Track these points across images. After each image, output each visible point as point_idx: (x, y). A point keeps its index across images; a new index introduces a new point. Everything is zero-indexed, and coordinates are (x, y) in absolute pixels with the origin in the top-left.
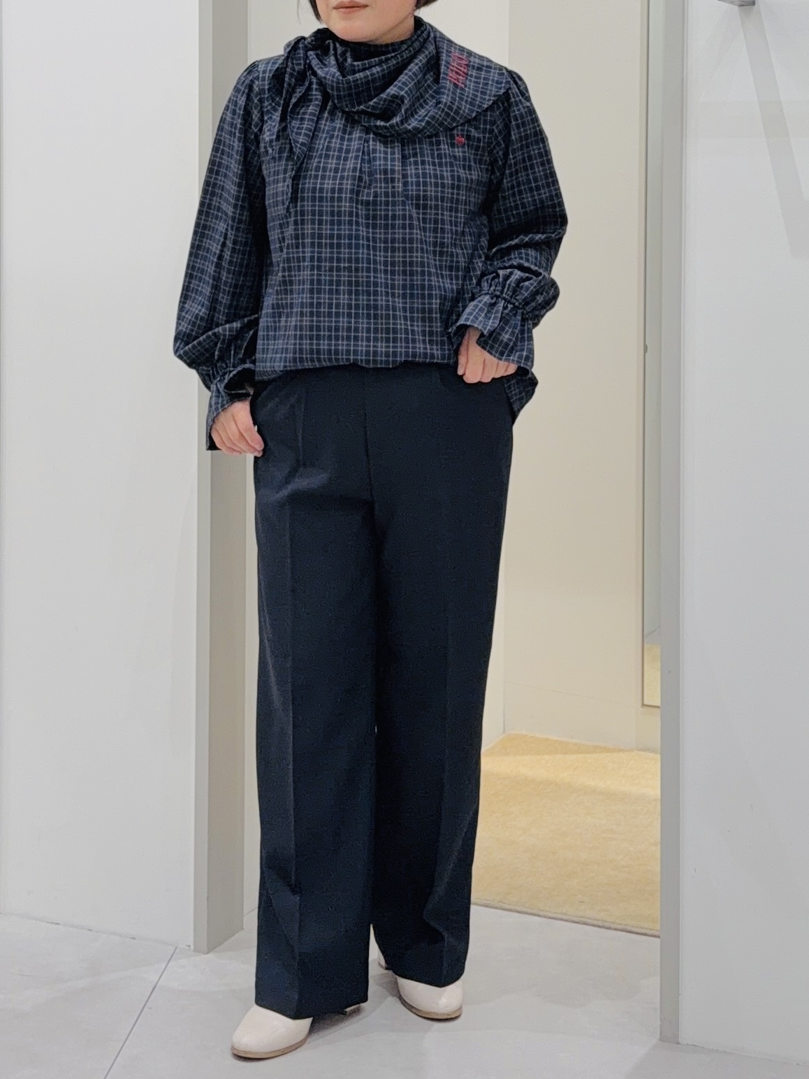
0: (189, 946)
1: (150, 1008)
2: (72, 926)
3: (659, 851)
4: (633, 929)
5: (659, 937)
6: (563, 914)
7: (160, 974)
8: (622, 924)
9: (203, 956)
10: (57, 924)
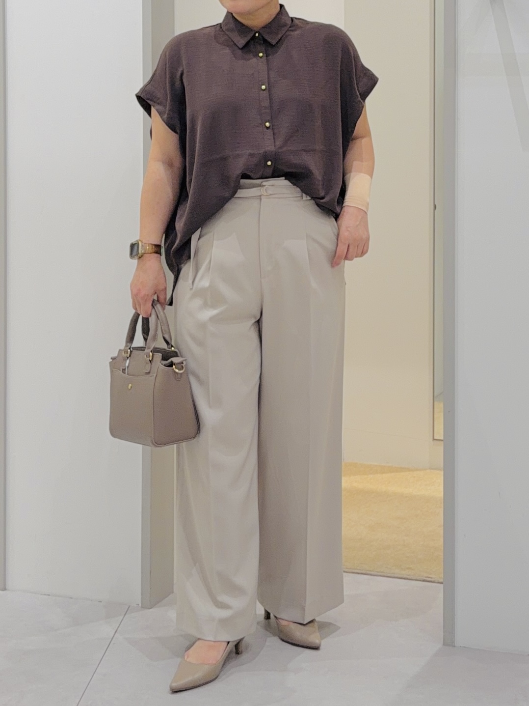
0: (138, 605)
1: (114, 644)
2: (58, 596)
3: (442, 531)
5: (442, 583)
6: (381, 572)
7: (119, 623)
9: (148, 610)
10: (49, 595)
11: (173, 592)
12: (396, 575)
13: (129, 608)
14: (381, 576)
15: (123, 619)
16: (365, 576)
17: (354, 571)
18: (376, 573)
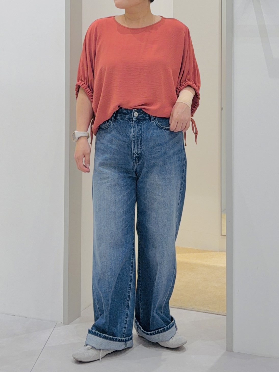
0: (62, 322)
1: (48, 344)
2: (19, 316)
3: (226, 286)
4: (217, 313)
5: (226, 316)
6: (193, 309)
7: (51, 332)
8: (213, 312)
9: (67, 325)
10: (14, 316)
11: (80, 316)
16: (184, 310)
17: (178, 307)
18: (190, 309)
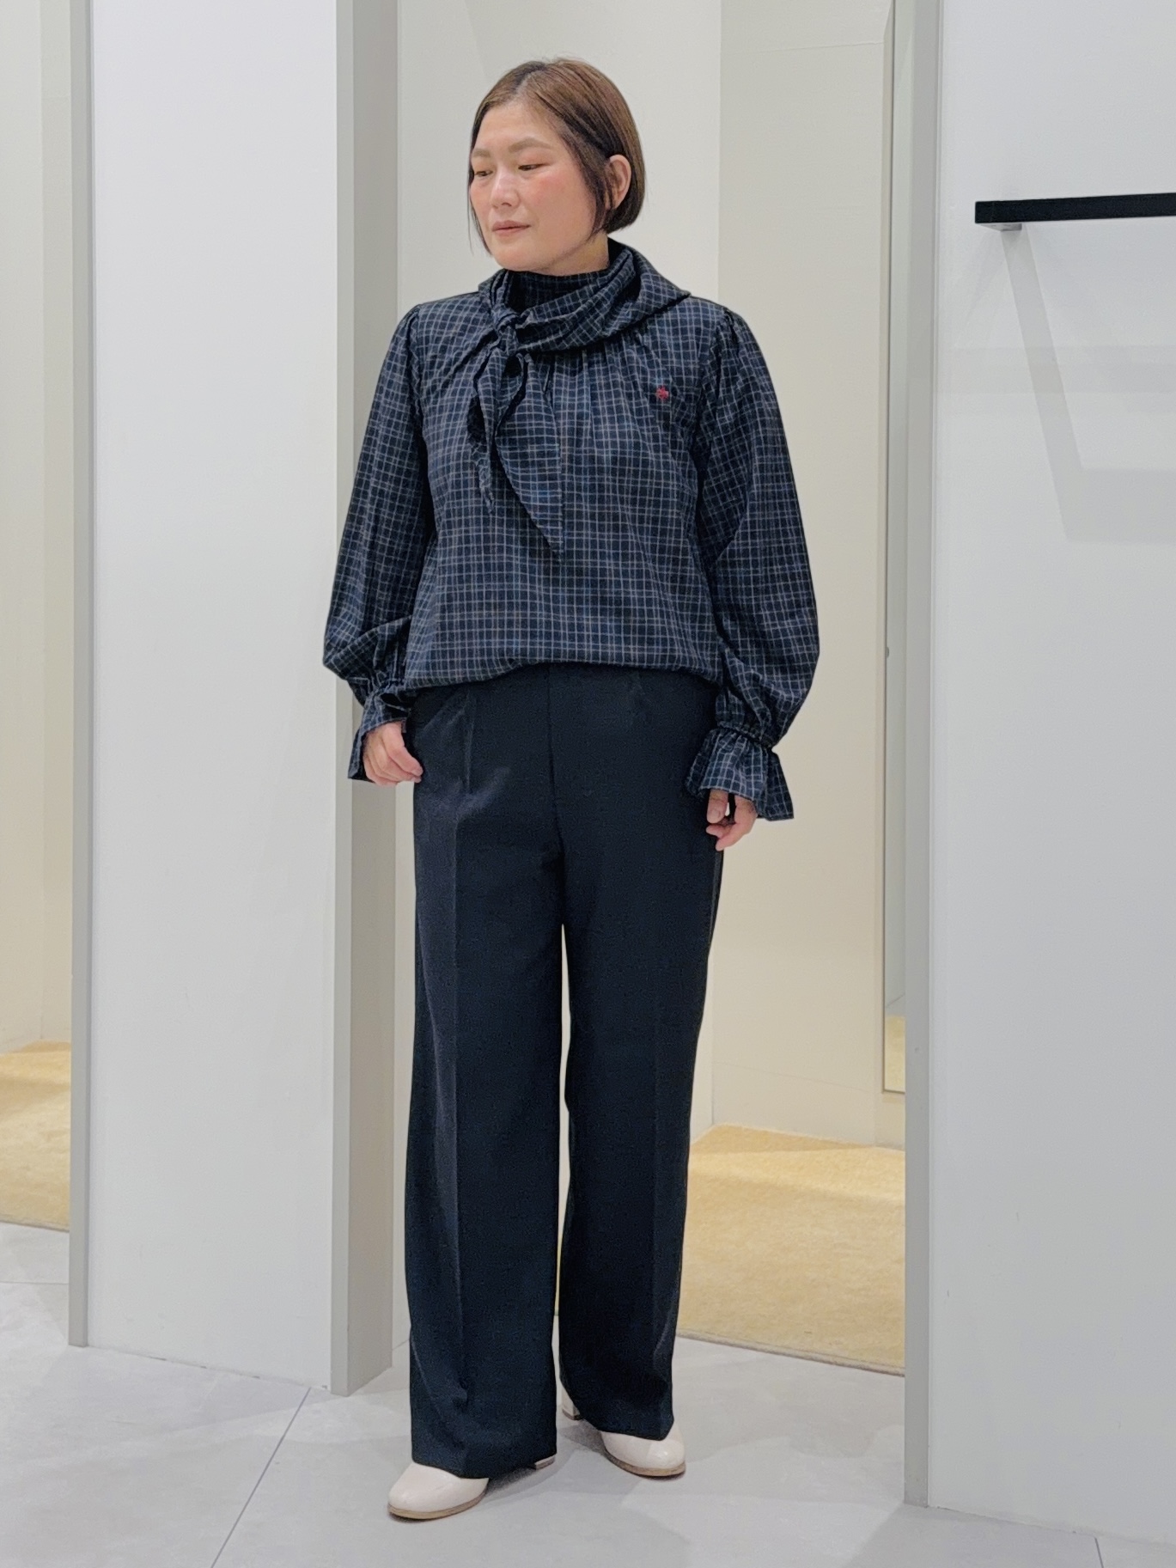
2: (181, 1363)
7: (290, 1420)
9: (343, 1399)
12: (814, 1355)
13: (309, 1389)
14: (784, 1354)
15: (295, 1415)
17: (728, 1340)
